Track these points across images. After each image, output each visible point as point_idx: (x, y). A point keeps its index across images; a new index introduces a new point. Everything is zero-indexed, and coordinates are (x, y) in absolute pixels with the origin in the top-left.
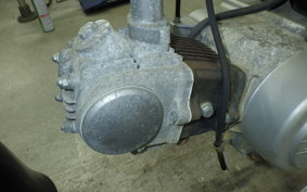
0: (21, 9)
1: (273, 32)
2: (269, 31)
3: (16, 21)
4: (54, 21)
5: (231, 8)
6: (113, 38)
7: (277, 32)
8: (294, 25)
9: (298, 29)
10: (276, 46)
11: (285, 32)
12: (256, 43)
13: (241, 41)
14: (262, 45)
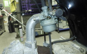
0: (17, 35)
1: (71, 48)
2: (70, 47)
3: (15, 38)
4: (24, 39)
5: (61, 39)
6: (19, 45)
7: (72, 48)
8: (77, 46)
9: (78, 48)
10: (70, 52)
11: (75, 48)
12: (64, 51)
13: (60, 50)
14: (66, 52)
